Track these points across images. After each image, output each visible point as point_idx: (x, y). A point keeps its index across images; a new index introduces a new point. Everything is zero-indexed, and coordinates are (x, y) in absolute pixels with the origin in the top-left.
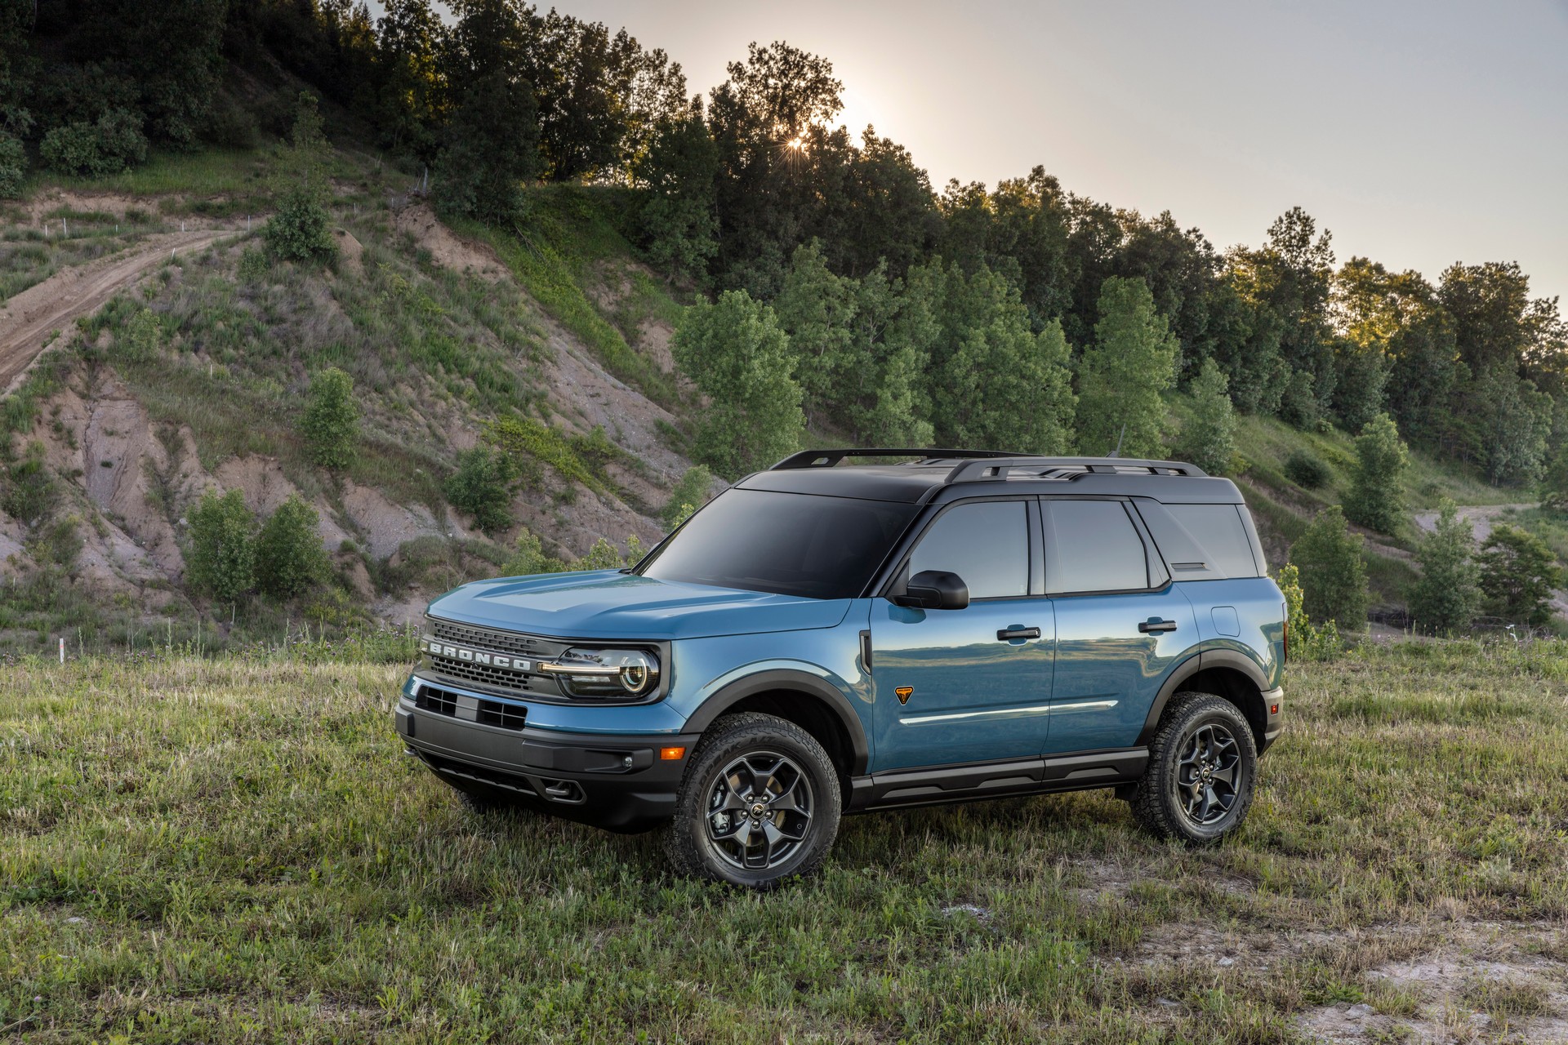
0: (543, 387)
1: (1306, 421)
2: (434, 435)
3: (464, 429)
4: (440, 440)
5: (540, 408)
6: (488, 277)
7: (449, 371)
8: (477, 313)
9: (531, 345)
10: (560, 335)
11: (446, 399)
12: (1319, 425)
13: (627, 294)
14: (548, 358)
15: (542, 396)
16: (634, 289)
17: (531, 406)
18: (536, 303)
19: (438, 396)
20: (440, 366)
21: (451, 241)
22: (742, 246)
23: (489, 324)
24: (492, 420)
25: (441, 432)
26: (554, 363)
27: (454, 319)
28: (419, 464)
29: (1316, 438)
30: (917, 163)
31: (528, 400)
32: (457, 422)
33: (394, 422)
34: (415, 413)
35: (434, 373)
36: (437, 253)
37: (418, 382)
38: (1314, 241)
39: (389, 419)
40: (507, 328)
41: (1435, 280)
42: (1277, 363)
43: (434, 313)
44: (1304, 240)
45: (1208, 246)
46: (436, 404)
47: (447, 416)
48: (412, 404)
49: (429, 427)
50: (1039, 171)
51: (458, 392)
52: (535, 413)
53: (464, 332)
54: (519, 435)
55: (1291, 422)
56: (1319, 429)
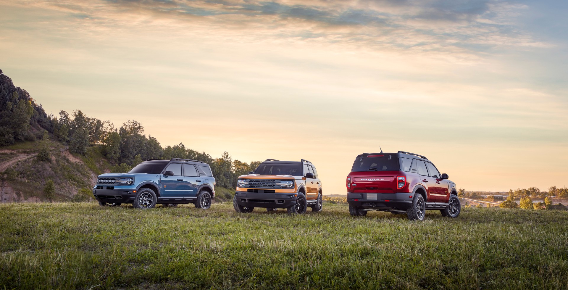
0: (90, 183)
1: (228, 188)
2: (69, 192)
3: (75, 191)
4: (71, 193)
5: (89, 187)
6: (79, 163)
7: (72, 181)
8: (77, 170)
9: (88, 176)
10: (93, 174)
11: (71, 186)
12: (230, 188)
14: (90, 178)
15: (90, 185)
17: (88, 186)
18: (88, 168)
19: (70, 185)
20: (70, 180)
21: (73, 157)
23: (80, 172)
24: (80, 189)
25: (71, 191)
26: (92, 179)
27: (73, 171)
28: (66, 198)
29: (230, 190)
30: (158, 141)
31: (87, 186)
32: (74, 190)
33: (62, 190)
34: (66, 188)
35: (69, 181)
36: (70, 159)
37: (66, 182)
38: (229, 157)
39: (61, 189)
40: (83, 172)
41: (249, 164)
42: (223, 177)
43: (69, 170)
44: (227, 156)
45: (211, 157)
46: (69, 186)
47: (72, 189)
48: (65, 187)
49: (68, 191)
50: (181, 143)
51: (74, 184)
52: (88, 188)
53: (75, 173)
54: (85, 192)
55: (226, 188)
56: (230, 189)
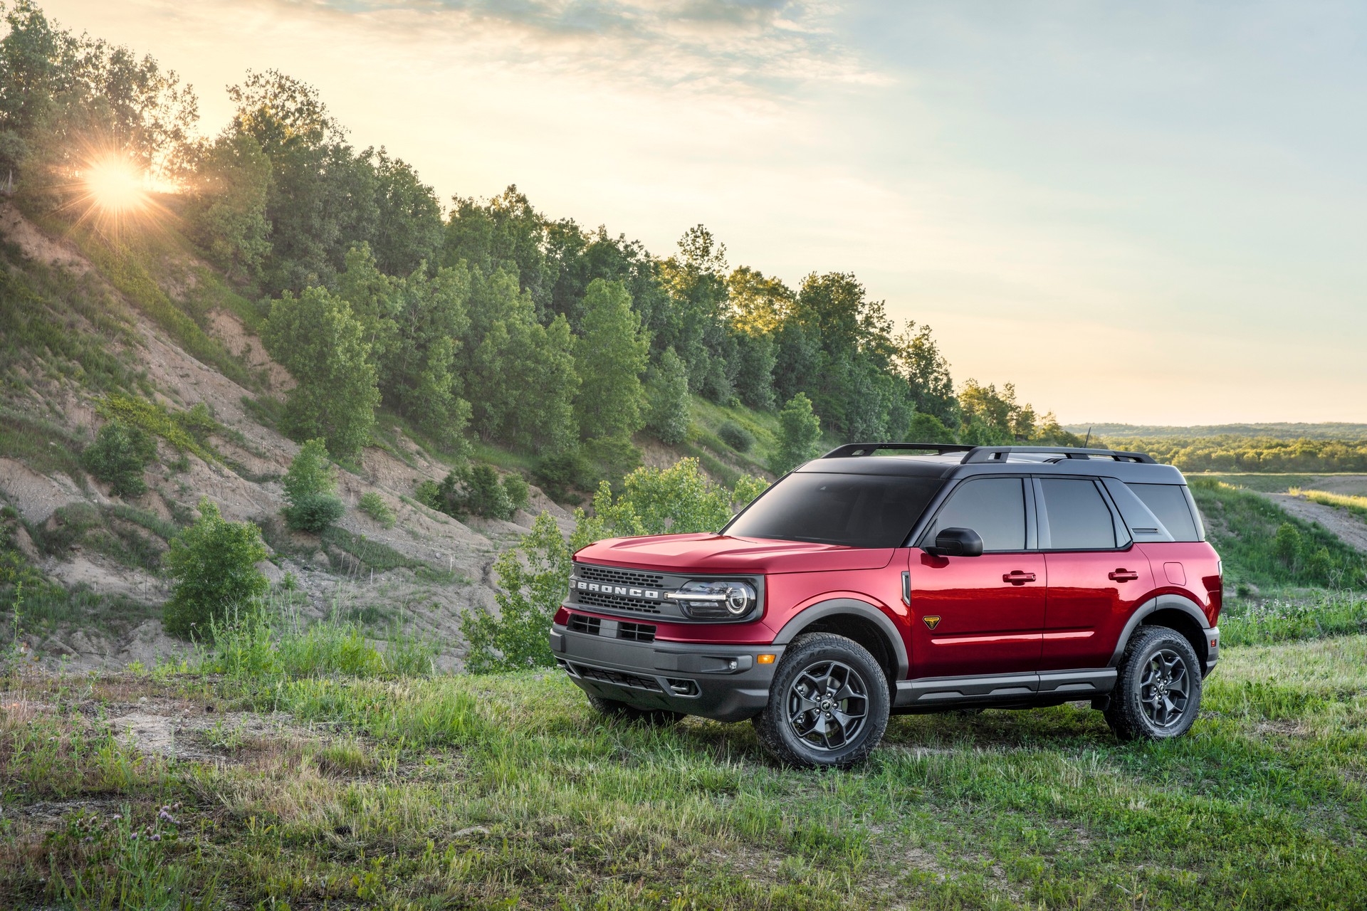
0: (140, 369)
1: (722, 398)
2: (52, 410)
3: (78, 406)
4: (61, 417)
5: (143, 387)
6: (75, 270)
7: (56, 354)
8: (71, 302)
9: (123, 331)
10: (143, 322)
11: (58, 379)
12: (730, 401)
13: (193, 287)
14: (139, 342)
15: (142, 377)
16: (199, 282)
17: (134, 385)
18: (119, 293)
19: (52, 376)
20: (47, 349)
21: (39, 236)
22: (290, 246)
23: (84, 311)
24: (103, 397)
25: (58, 408)
26: (145, 347)
27: (53, 308)
28: (52, 439)
29: (729, 411)
30: (424, 180)
31: (131, 381)
32: (72, 400)
33: (16, 400)
34: (33, 391)
35: (43, 355)
36: (26, 247)
37: (30, 363)
38: (713, 251)
39: (11, 397)
40: (100, 315)
42: (702, 350)
43: (34, 302)
44: (706, 251)
45: (647, 255)
46: (49, 383)
47: (61, 394)
48: (29, 384)
49: (48, 404)
50: (512, 189)
51: (69, 373)
52: (139, 392)
53: (64, 319)
54: (130, 411)
55: (711, 399)
56: (730, 405)
